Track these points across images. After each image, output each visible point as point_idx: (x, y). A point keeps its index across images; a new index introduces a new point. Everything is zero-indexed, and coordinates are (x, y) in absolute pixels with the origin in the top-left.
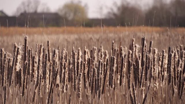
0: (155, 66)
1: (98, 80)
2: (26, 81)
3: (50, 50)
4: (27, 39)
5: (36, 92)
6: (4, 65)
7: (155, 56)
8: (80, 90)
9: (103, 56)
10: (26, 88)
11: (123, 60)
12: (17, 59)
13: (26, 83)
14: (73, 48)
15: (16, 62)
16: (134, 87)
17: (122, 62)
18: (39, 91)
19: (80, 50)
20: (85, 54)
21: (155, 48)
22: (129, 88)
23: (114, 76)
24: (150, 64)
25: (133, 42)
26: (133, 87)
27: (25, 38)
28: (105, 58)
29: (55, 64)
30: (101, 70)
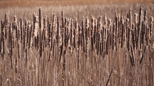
0: (152, 31)
1: (103, 43)
2: (43, 45)
3: (64, 19)
4: (41, 10)
5: (51, 53)
6: (25, 31)
7: (152, 23)
8: (88, 51)
9: (107, 23)
10: (43, 50)
11: (124, 26)
12: (34, 26)
13: (43, 46)
14: (83, 17)
15: (34, 28)
16: (133, 49)
17: (123, 28)
18: (53, 53)
19: (88, 19)
20: (92, 22)
21: (152, 17)
22: (129, 49)
23: (115, 40)
24: (145, 30)
25: (130, 12)
26: (131, 49)
27: (39, 9)
28: (108, 25)
29: (67, 30)
30: (105, 35)
